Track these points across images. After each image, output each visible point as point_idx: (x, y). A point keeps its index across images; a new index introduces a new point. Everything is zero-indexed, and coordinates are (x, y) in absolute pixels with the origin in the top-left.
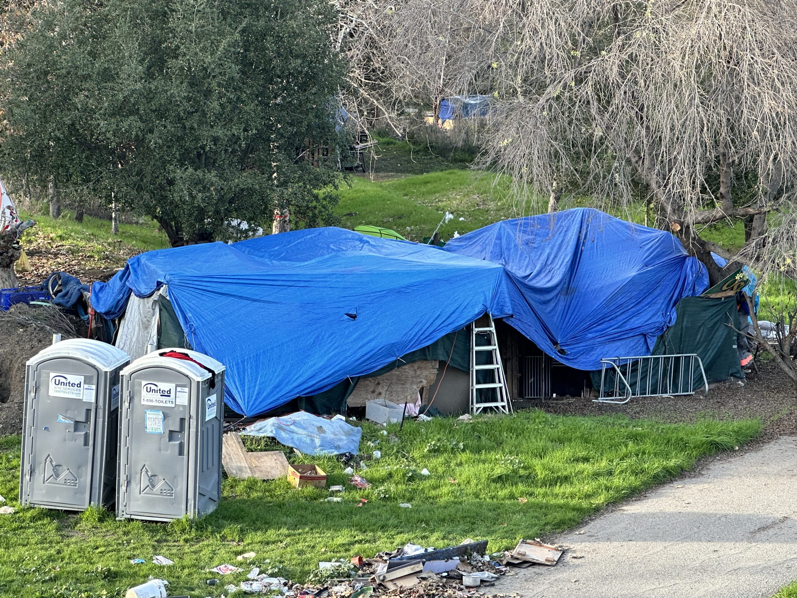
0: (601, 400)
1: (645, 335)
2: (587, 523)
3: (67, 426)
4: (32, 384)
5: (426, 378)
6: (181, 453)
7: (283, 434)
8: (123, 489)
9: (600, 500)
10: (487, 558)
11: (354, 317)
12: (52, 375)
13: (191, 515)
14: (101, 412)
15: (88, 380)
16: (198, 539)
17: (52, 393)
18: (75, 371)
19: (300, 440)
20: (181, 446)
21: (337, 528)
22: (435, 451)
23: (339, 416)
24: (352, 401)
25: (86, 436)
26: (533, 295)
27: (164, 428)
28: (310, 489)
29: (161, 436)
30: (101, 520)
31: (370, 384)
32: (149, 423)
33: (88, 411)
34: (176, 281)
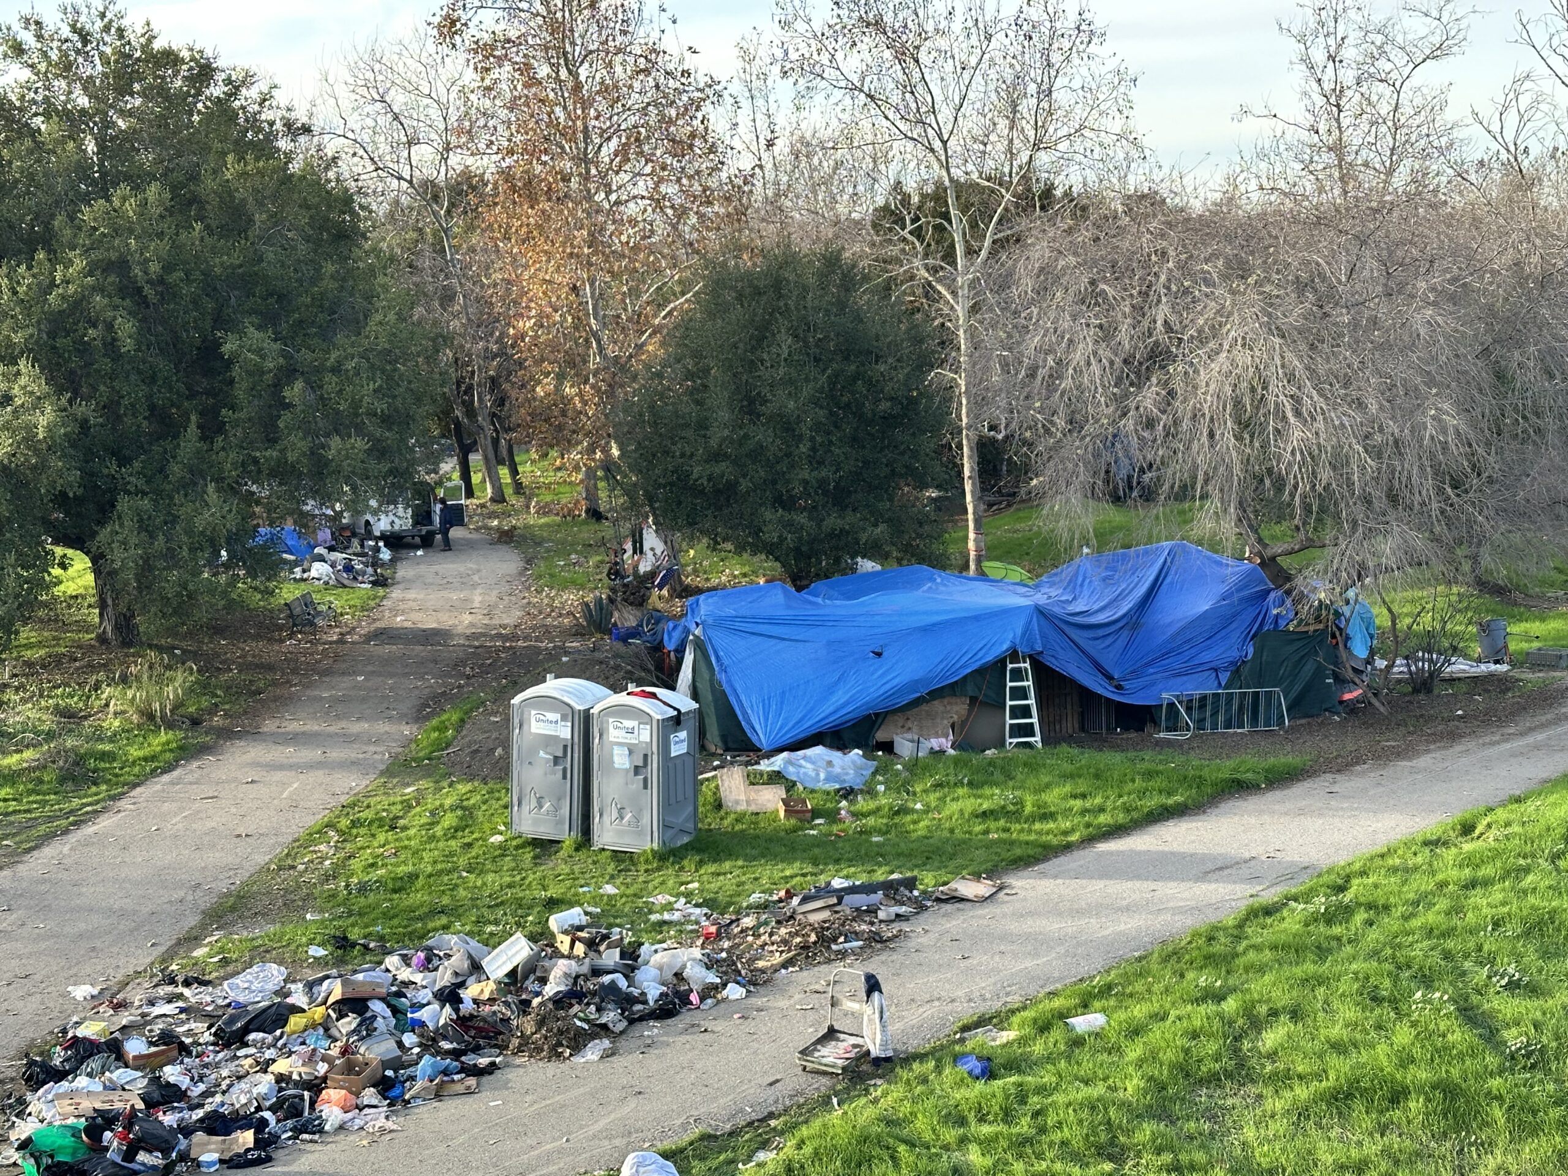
0: (1162, 735)
1: (1216, 670)
2: (1049, 859)
3: (548, 761)
4: (516, 721)
5: (957, 713)
6: (645, 787)
7: (791, 769)
8: (597, 820)
9: (1074, 838)
10: (916, 893)
11: (879, 655)
12: (533, 712)
13: (655, 846)
14: (576, 748)
15: (564, 718)
16: (659, 869)
17: (534, 730)
18: (555, 711)
19: (805, 774)
20: (645, 780)
21: (790, 861)
22: (938, 785)
23: (856, 751)
24: (881, 736)
25: (565, 771)
26: (1079, 632)
27: (631, 762)
28: (793, 821)
29: (627, 771)
30: (577, 849)
31: (900, 719)
32: (616, 759)
33: (565, 747)
34: (710, 621)
